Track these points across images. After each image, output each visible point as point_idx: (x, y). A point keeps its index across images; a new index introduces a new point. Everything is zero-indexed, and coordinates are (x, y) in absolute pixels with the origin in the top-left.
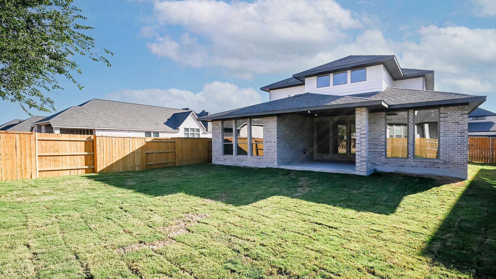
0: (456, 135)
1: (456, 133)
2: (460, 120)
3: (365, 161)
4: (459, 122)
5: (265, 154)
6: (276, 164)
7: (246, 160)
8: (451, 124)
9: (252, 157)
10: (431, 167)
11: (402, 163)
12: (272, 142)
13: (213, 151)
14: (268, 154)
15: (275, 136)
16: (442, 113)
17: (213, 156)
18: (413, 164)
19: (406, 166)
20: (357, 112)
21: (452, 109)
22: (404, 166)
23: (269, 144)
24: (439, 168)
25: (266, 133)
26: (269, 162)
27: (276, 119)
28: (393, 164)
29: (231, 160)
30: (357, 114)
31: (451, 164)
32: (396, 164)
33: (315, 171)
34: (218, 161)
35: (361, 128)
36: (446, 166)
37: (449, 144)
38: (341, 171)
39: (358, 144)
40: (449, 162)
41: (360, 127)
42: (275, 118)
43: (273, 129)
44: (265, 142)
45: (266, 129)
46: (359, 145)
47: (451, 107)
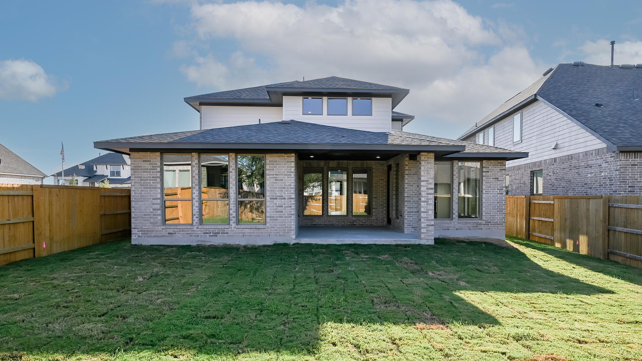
0: (496, 192)
1: (496, 190)
2: (499, 176)
3: (432, 225)
4: (498, 178)
5: (270, 220)
6: (294, 237)
7: (227, 233)
8: (492, 180)
9: (239, 226)
10: (475, 229)
11: (447, 225)
12: (285, 199)
13: (134, 218)
14: (276, 220)
15: (292, 188)
16: (485, 167)
17: (134, 228)
18: (458, 226)
19: (451, 229)
20: (423, 158)
21: (493, 163)
22: (448, 229)
23: (278, 202)
24: (482, 229)
25: (273, 183)
26: (278, 233)
27: (293, 159)
28: (437, 227)
29: (187, 234)
30: (423, 161)
31: (492, 224)
32: (440, 227)
33: (362, 243)
34: (151, 236)
35: (428, 181)
36: (487, 227)
37: (490, 202)
38: (401, 241)
39: (424, 202)
40: (490, 222)
41: (426, 179)
42: (292, 156)
43: (286, 175)
44: (271, 199)
45: (273, 175)
46: (426, 203)
47: (492, 161)
